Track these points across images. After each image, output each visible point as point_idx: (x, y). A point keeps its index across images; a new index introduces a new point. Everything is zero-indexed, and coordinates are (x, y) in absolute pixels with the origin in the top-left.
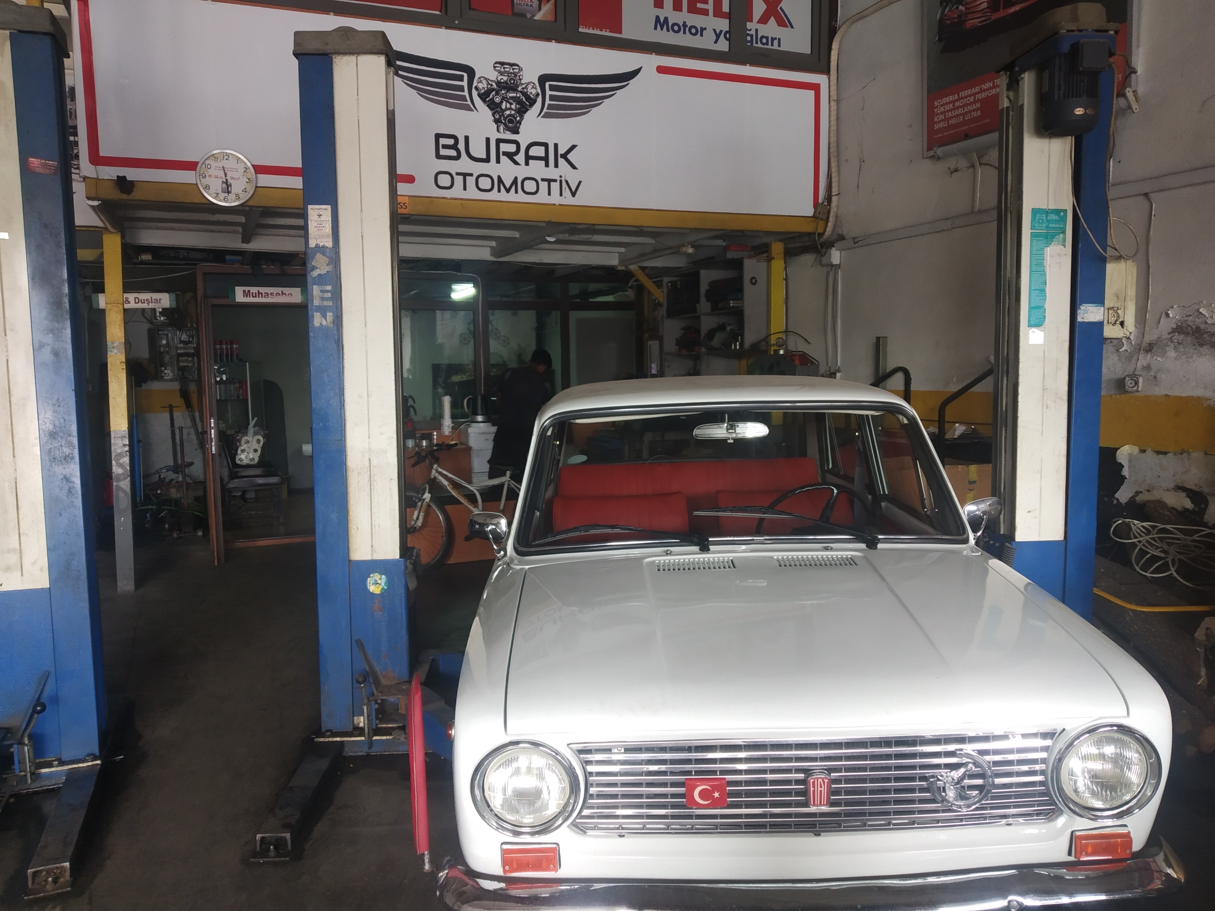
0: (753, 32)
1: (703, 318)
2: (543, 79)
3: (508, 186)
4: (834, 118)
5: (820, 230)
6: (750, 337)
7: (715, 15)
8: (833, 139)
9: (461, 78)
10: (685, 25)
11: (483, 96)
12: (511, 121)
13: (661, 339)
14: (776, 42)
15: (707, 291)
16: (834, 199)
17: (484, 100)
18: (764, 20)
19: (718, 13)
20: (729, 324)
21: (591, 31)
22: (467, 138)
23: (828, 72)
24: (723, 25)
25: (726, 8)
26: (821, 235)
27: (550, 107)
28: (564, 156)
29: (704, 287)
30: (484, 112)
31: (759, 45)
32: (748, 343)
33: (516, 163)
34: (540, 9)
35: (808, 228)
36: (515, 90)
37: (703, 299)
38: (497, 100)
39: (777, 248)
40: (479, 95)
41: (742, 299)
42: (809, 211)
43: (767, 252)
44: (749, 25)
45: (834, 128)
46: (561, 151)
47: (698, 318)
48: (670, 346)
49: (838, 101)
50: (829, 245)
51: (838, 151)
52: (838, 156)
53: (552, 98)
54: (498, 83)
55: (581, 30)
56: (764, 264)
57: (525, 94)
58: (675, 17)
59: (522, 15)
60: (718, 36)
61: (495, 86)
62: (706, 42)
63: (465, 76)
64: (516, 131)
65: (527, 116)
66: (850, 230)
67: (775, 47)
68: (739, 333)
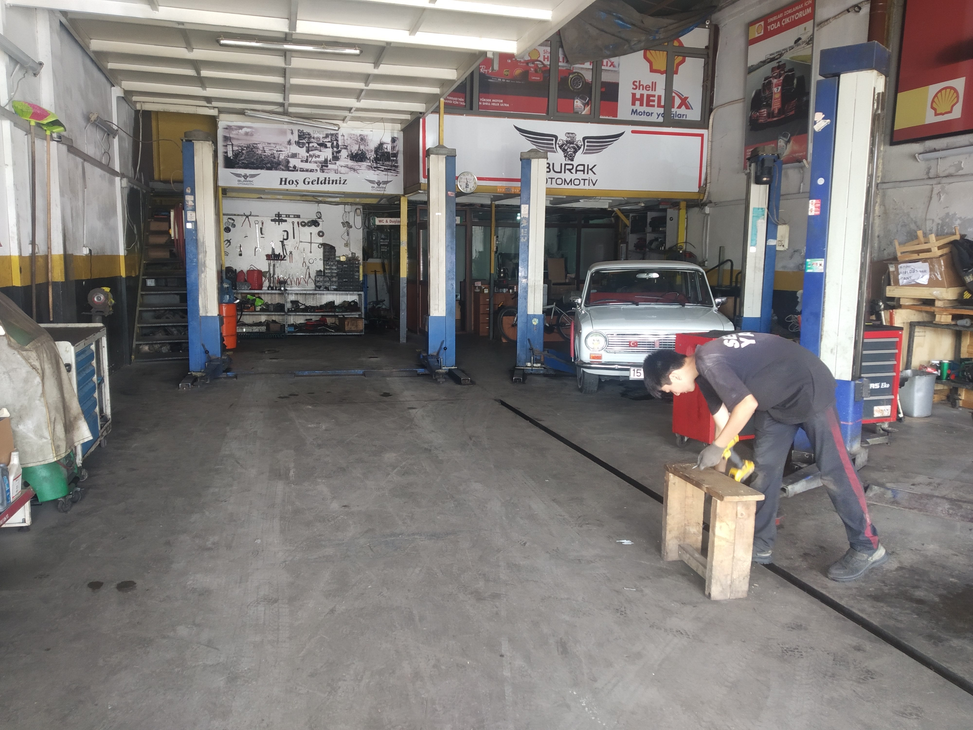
0: (674, 113)
1: (648, 234)
2: (584, 139)
3: (568, 182)
4: (710, 149)
5: (701, 198)
6: (668, 245)
7: (658, 107)
8: (709, 158)
9: (552, 140)
10: (644, 112)
11: (560, 147)
12: (571, 156)
13: (627, 243)
14: (684, 116)
15: (650, 222)
16: (708, 185)
17: (561, 148)
18: (679, 107)
19: (659, 106)
20: (660, 238)
21: (605, 117)
22: (553, 164)
23: (708, 128)
24: (661, 111)
25: (663, 103)
26: (702, 200)
27: (587, 150)
28: (591, 169)
29: (649, 220)
30: (560, 153)
31: (677, 118)
32: (667, 247)
33: (572, 173)
34: (584, 109)
35: (696, 197)
36: (573, 143)
37: (648, 226)
38: (566, 148)
39: (683, 205)
40: (559, 147)
41: (665, 227)
42: (696, 190)
43: (678, 205)
44: (673, 110)
45: (709, 153)
46: (590, 167)
47: (646, 234)
48: (631, 247)
49: (712, 142)
50: (705, 204)
51: (711, 164)
52: (711, 166)
53: (587, 146)
54: (567, 141)
55: (601, 117)
56: (677, 211)
57: (577, 145)
58: (641, 109)
59: (577, 113)
60: (659, 116)
61: (565, 143)
62: (654, 119)
63: (554, 139)
64: (572, 160)
65: (577, 154)
66: (713, 199)
67: (684, 118)
68: (663, 243)
